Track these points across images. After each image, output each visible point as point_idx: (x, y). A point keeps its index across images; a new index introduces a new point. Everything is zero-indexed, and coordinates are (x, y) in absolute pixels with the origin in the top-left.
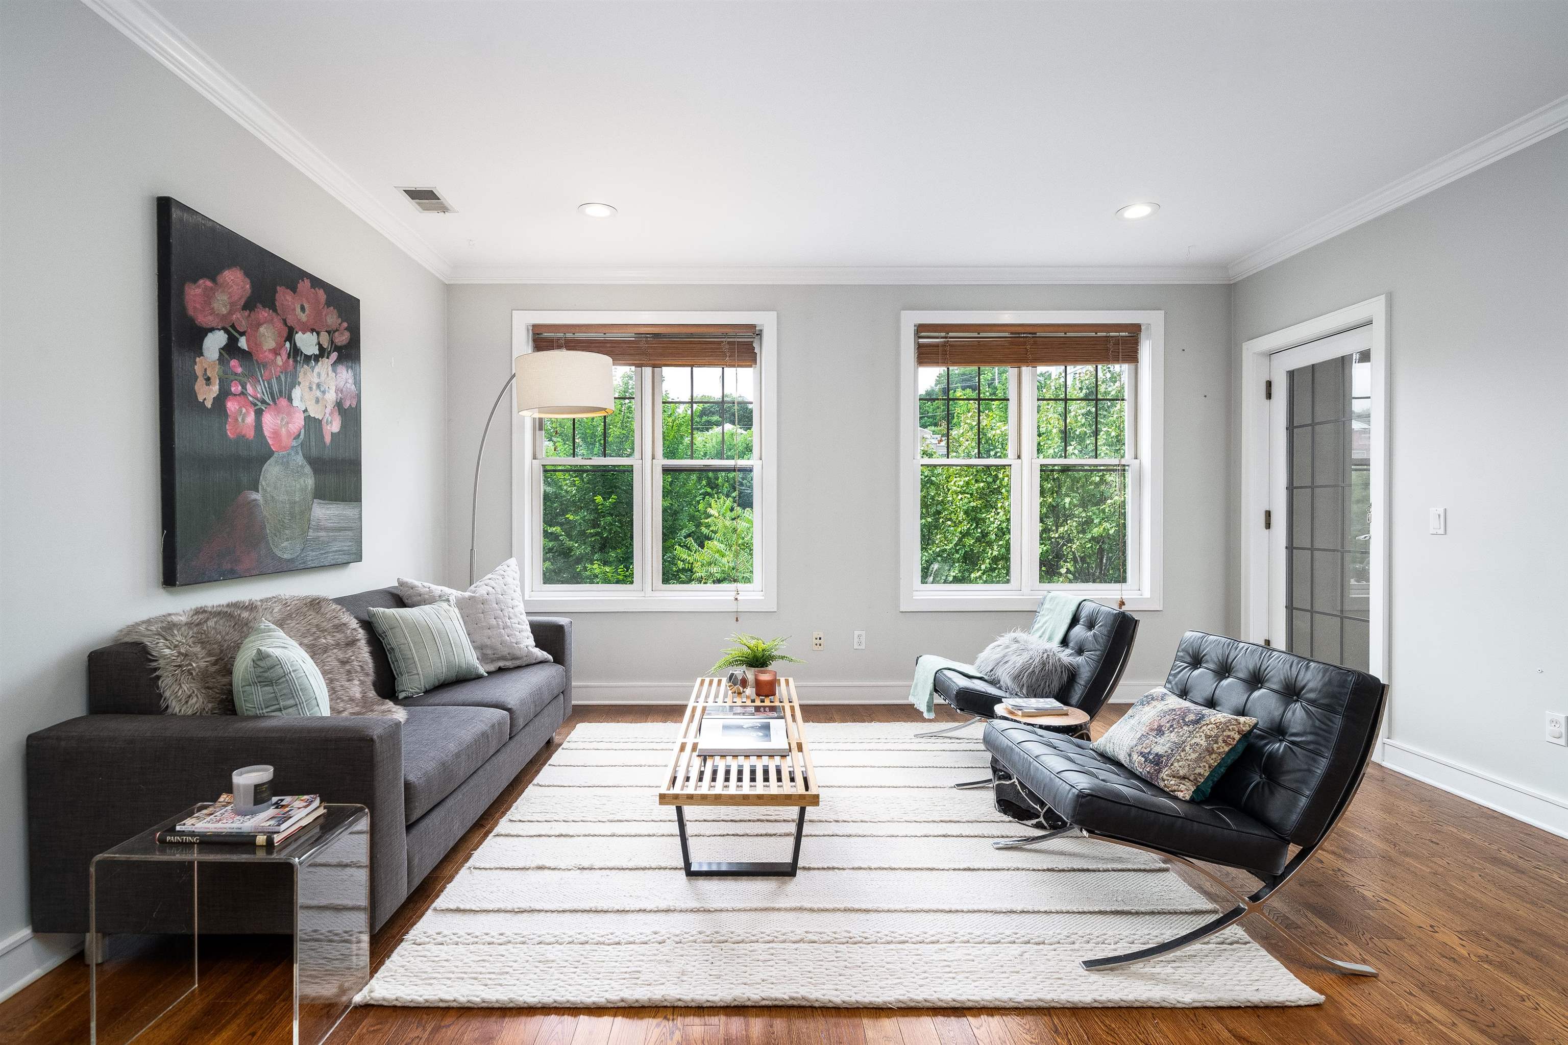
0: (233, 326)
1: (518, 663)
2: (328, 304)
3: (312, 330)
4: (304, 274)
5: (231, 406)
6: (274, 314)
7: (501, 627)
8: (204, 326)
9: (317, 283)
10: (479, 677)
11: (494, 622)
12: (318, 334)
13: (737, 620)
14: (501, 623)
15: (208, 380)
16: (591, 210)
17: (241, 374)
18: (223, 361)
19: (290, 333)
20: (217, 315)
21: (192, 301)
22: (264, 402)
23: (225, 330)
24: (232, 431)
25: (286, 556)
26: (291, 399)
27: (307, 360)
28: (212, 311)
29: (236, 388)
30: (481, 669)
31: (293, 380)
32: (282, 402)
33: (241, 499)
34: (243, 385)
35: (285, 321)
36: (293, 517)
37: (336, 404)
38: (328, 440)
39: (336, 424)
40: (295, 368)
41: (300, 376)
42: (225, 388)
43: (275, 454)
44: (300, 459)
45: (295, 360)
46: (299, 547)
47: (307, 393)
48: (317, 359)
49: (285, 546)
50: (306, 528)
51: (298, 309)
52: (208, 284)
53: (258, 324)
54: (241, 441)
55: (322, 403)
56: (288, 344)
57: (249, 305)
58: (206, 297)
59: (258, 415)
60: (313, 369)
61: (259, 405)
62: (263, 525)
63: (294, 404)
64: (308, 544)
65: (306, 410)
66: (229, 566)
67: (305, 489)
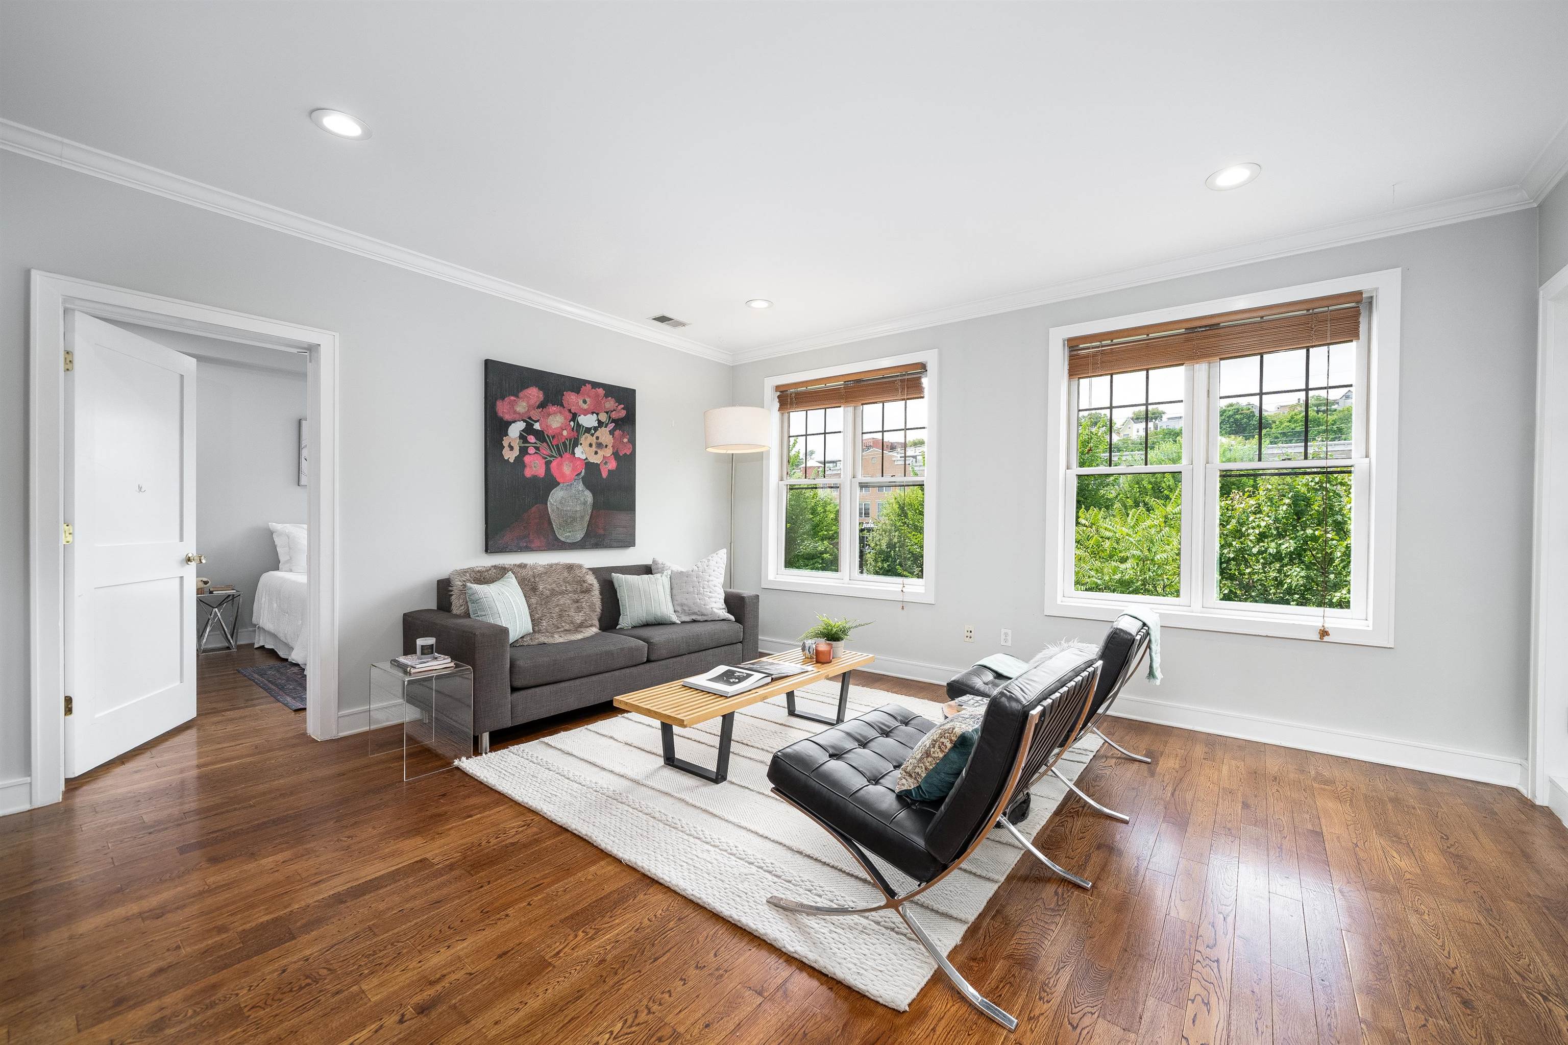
0: (530, 418)
1: (705, 618)
2: (606, 396)
3: (593, 413)
4: (585, 382)
5: (527, 459)
6: (562, 408)
8: (509, 420)
9: (595, 385)
10: (674, 623)
11: (693, 590)
12: (597, 414)
13: (903, 608)
14: (696, 591)
15: (511, 448)
16: (755, 304)
17: (535, 443)
18: (522, 437)
19: (574, 417)
20: (519, 414)
21: (503, 409)
22: (553, 456)
23: (524, 421)
24: (528, 473)
25: (568, 541)
26: (573, 453)
27: (588, 430)
28: (515, 412)
29: (531, 450)
30: (675, 618)
31: (576, 443)
32: (567, 455)
33: (534, 509)
34: (537, 448)
35: (570, 411)
36: (574, 519)
37: (613, 453)
38: (605, 475)
39: (612, 465)
40: (578, 436)
41: (582, 440)
42: (523, 451)
43: (561, 485)
44: (581, 486)
45: (578, 431)
46: (579, 536)
47: (588, 449)
48: (596, 429)
49: (568, 534)
50: (586, 525)
51: (581, 402)
52: (512, 398)
53: (549, 415)
54: (535, 478)
55: (601, 453)
56: (572, 423)
57: (542, 405)
58: (512, 405)
59: (548, 464)
60: (592, 435)
61: (549, 458)
62: (550, 523)
63: (576, 456)
64: (588, 535)
65: (587, 459)
66: (525, 544)
67: (585, 503)
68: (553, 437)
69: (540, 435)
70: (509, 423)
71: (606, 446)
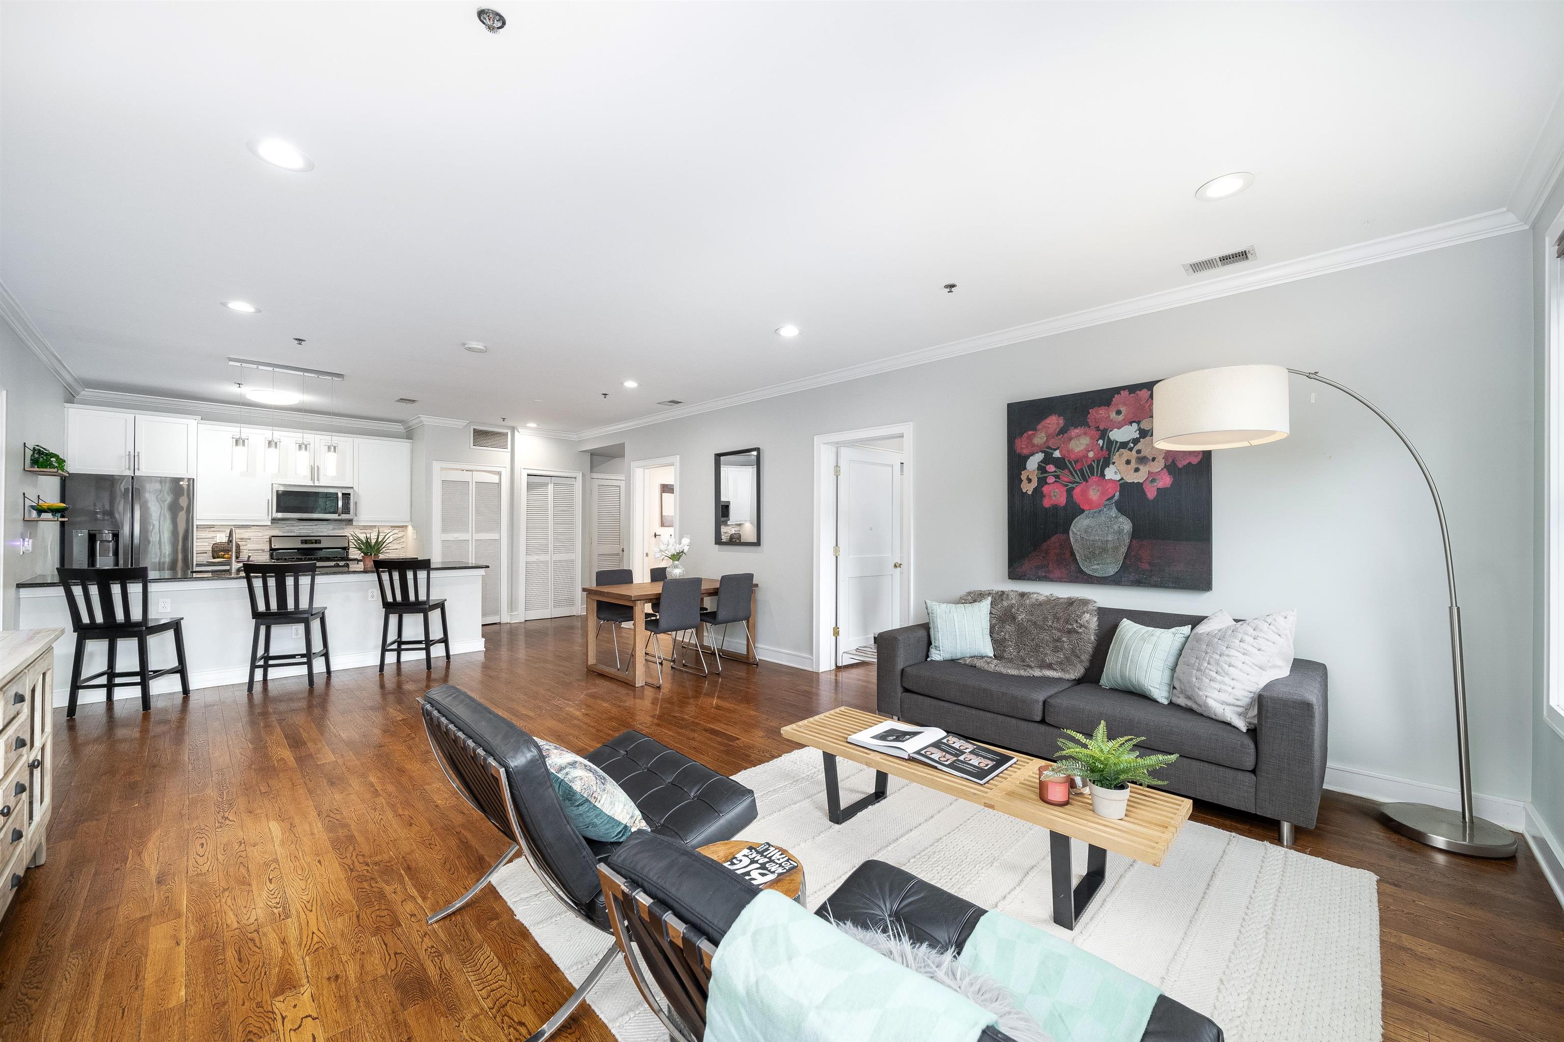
0: (1049, 448)
3: (1131, 423)
4: (1117, 390)
5: (1045, 489)
6: (1087, 428)
7: (1196, 667)
8: (1028, 454)
10: (1154, 701)
11: (1193, 660)
12: (1138, 423)
14: (1197, 664)
15: (1029, 480)
17: (1055, 472)
18: (1041, 468)
19: (1103, 434)
20: (1038, 446)
21: (1022, 446)
22: (1076, 482)
23: (1042, 452)
24: (1047, 503)
25: (1096, 574)
26: (1103, 475)
27: (1124, 445)
28: (1033, 445)
29: (1051, 480)
30: (1161, 694)
31: (1107, 462)
32: (1094, 479)
33: (1053, 539)
34: (1057, 477)
35: (1098, 428)
36: (1104, 550)
37: (1166, 466)
38: (1151, 494)
39: (1166, 481)
40: (1109, 455)
41: (1115, 458)
42: (1042, 481)
43: (1086, 512)
44: (1114, 512)
45: (1109, 449)
46: (1111, 570)
47: (1123, 467)
48: (1136, 441)
49: (1096, 567)
50: (1121, 558)
51: (1113, 415)
52: (1030, 433)
53: (1070, 439)
54: (1055, 507)
55: (1144, 470)
56: (1101, 442)
57: (1063, 431)
58: (1030, 438)
59: (1070, 491)
60: (1131, 449)
61: (1071, 485)
62: (1073, 554)
63: (1107, 478)
64: (1124, 568)
65: (1122, 479)
66: (1044, 574)
67: (1120, 532)
68: (1076, 462)
69: (1060, 463)
70: (1027, 458)
71: (1154, 459)
